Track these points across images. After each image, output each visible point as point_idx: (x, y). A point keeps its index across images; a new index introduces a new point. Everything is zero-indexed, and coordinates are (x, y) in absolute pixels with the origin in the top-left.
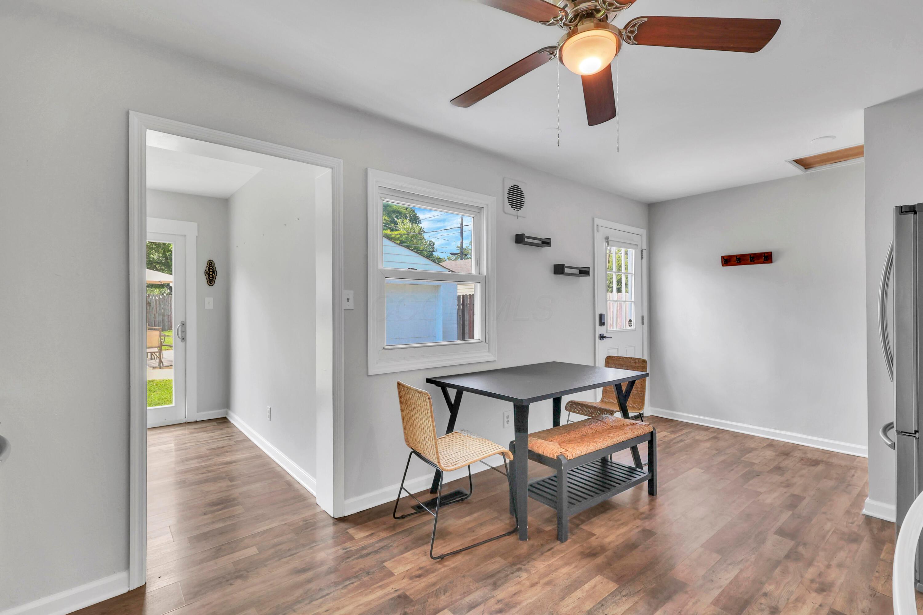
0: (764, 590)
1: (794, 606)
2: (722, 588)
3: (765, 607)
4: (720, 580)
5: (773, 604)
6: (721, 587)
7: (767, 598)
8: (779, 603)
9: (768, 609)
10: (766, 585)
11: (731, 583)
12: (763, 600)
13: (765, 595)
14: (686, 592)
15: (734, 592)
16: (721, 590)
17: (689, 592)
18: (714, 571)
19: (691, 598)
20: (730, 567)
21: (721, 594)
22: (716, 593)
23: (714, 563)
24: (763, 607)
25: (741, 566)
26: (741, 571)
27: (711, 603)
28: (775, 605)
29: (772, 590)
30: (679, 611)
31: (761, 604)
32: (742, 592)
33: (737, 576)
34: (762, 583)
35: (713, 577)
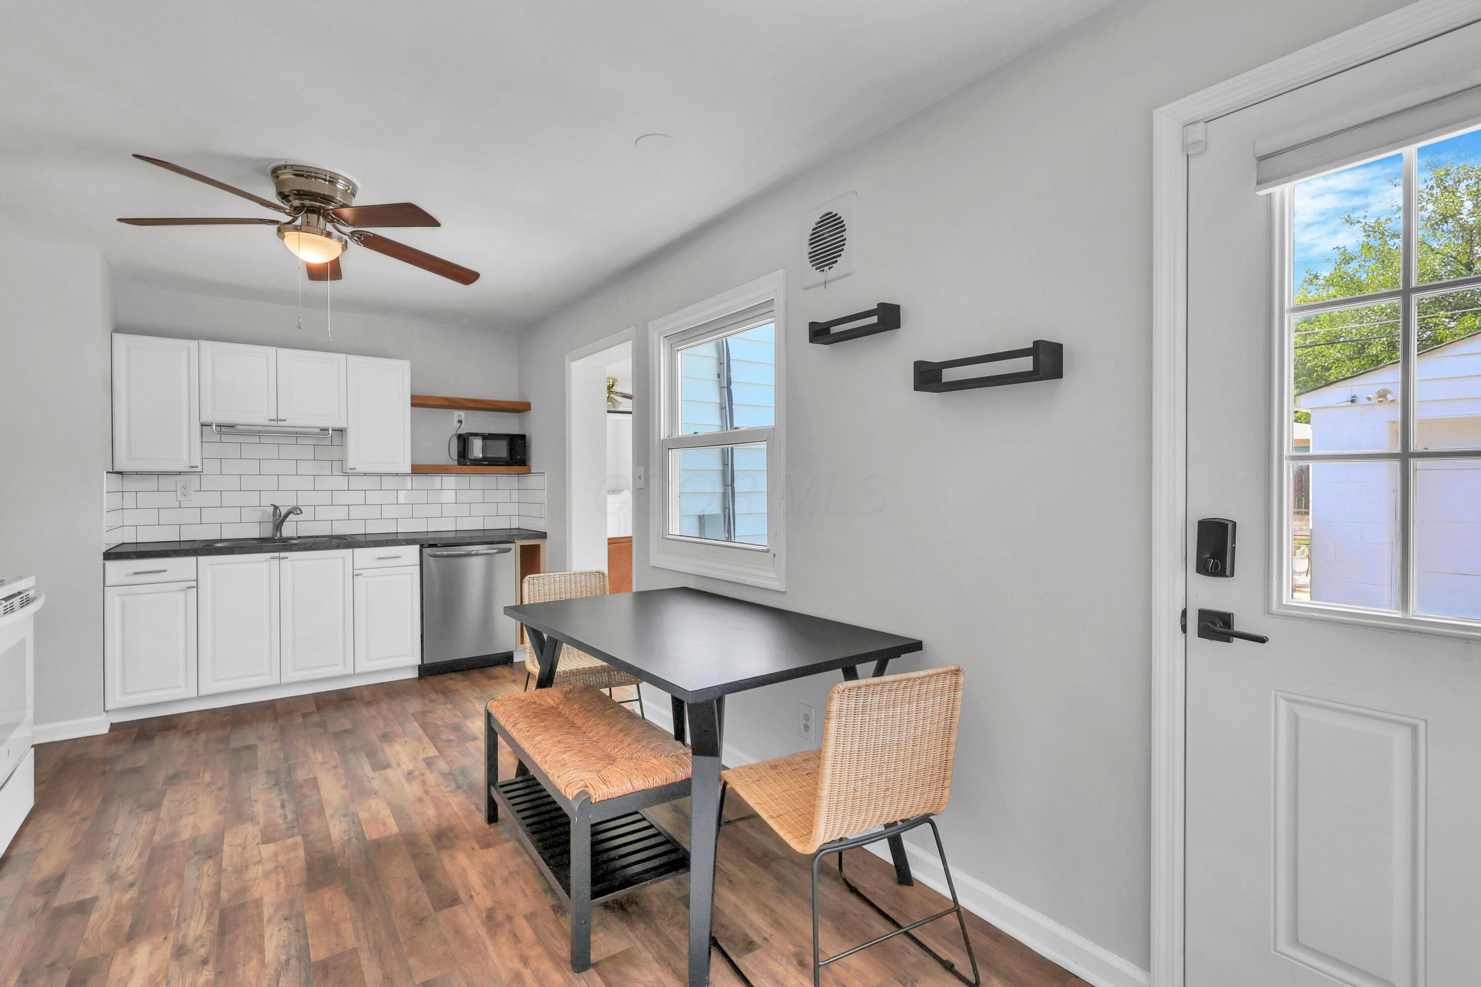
0: (210, 966)
1: (155, 980)
2: (267, 921)
3: (195, 947)
4: (279, 928)
5: (186, 958)
6: (269, 922)
7: (200, 959)
8: (179, 966)
9: (190, 947)
10: (212, 977)
11: (262, 936)
12: (203, 952)
13: (205, 962)
14: (300, 885)
15: (248, 931)
16: (266, 918)
17: (296, 888)
18: (298, 931)
19: (288, 886)
20: (284, 958)
21: (260, 915)
22: (267, 912)
23: (310, 942)
24: (198, 944)
25: (270, 971)
26: (263, 965)
27: (262, 898)
28: (183, 959)
29: (200, 975)
30: (286, 868)
31: (203, 945)
32: (238, 938)
33: (262, 951)
34: (219, 974)
35: (292, 924)
